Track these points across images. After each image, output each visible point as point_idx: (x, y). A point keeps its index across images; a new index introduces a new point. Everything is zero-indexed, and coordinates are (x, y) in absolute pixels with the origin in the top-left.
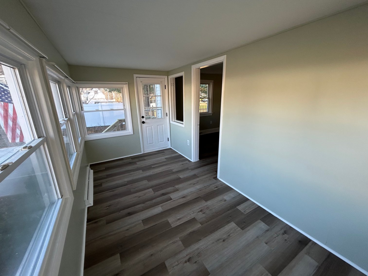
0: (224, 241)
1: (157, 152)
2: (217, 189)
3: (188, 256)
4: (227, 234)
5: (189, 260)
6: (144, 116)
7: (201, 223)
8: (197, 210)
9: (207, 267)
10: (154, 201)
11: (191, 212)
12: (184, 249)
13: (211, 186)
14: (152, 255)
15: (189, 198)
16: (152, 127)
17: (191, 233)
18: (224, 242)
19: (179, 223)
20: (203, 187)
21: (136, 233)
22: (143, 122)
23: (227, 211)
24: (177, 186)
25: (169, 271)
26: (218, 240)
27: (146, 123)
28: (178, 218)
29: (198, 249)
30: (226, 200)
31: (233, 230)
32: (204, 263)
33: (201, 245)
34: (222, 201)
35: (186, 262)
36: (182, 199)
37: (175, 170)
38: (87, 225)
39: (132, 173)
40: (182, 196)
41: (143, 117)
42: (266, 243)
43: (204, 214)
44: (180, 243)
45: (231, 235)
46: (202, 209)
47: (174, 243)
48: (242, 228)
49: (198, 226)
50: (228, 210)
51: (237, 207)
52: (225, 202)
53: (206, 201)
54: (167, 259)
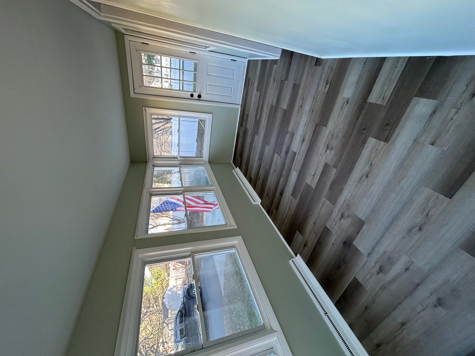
0: (367, 176)
1: (246, 88)
2: (329, 85)
3: (340, 212)
4: (368, 163)
5: (342, 216)
6: (191, 93)
7: (335, 167)
8: (323, 148)
9: (360, 216)
10: (286, 167)
11: (319, 158)
12: (334, 207)
13: (320, 89)
14: (315, 223)
15: (308, 137)
16: (209, 85)
17: (331, 186)
18: (368, 179)
19: (316, 179)
20: (313, 101)
21: (295, 209)
22: (199, 96)
23: (356, 122)
24: (290, 129)
25: (332, 231)
26: (361, 179)
27: (200, 93)
28: (313, 174)
29: (345, 201)
30: (348, 99)
31: (374, 152)
32: (356, 214)
33: (345, 195)
34: (344, 107)
35: (341, 219)
36: (303, 145)
37: (274, 101)
38: (270, 217)
39: (254, 145)
40: (301, 141)
41: (192, 95)
42: (432, 144)
43: (332, 151)
44: (328, 202)
45: (373, 162)
46: (327, 143)
47: (323, 205)
48: (387, 140)
49: (334, 172)
50: (358, 119)
51: (368, 101)
52: (348, 104)
53: (326, 125)
54: (326, 222)
